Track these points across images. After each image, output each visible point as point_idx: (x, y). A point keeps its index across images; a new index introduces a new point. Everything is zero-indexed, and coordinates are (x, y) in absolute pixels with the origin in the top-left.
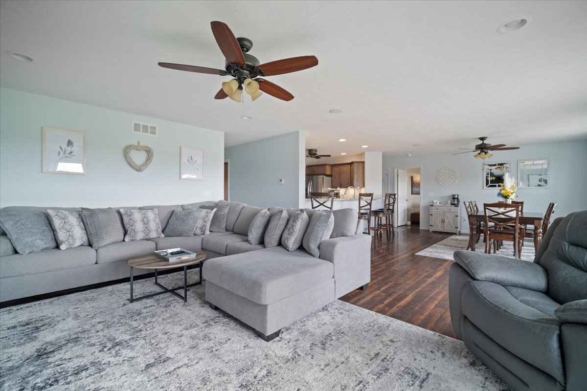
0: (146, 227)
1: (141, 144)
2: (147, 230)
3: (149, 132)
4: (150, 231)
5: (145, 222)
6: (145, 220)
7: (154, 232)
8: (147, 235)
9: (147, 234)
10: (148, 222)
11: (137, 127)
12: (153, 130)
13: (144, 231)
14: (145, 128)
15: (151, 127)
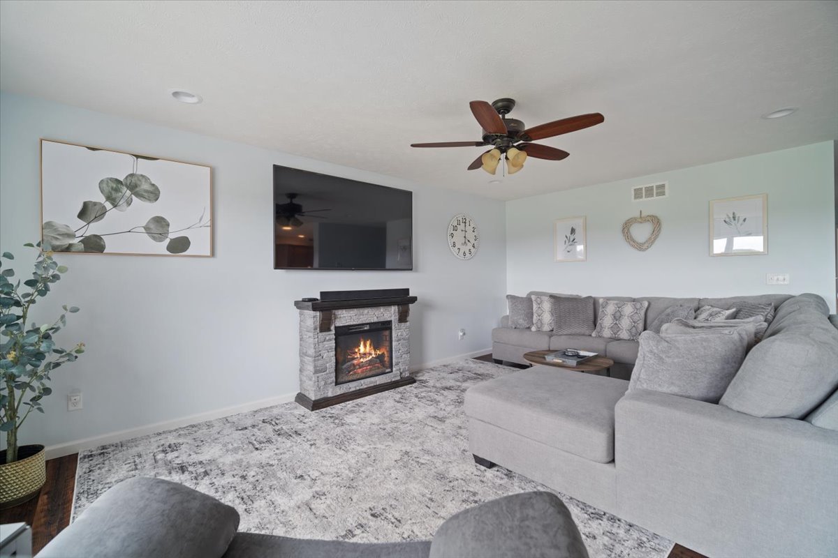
0: (616, 324)
1: (644, 214)
2: (616, 327)
3: (655, 195)
4: (620, 329)
5: (617, 317)
6: (618, 314)
7: (625, 332)
8: (615, 334)
9: (615, 331)
10: (620, 317)
11: (638, 194)
12: (661, 190)
13: (612, 327)
14: (649, 191)
15: (658, 187)
